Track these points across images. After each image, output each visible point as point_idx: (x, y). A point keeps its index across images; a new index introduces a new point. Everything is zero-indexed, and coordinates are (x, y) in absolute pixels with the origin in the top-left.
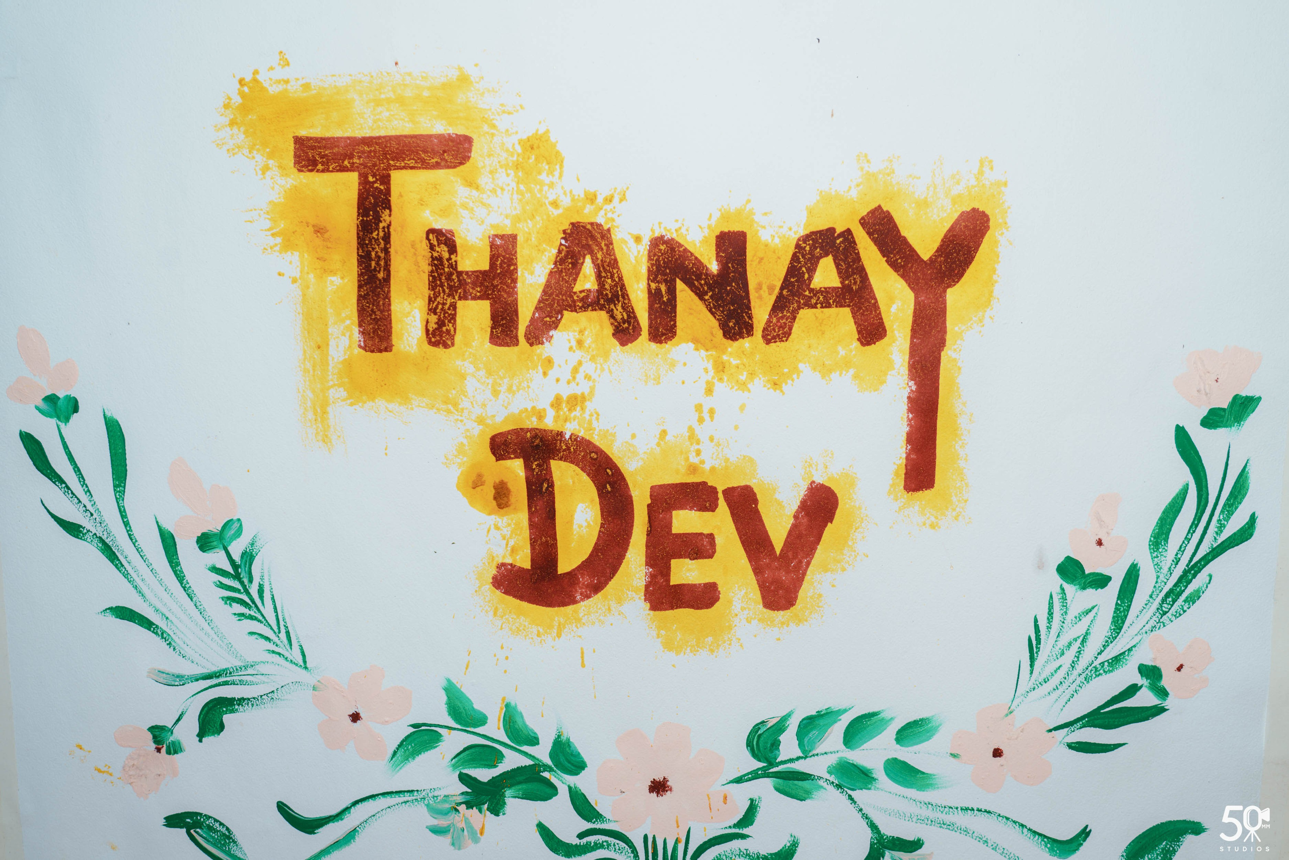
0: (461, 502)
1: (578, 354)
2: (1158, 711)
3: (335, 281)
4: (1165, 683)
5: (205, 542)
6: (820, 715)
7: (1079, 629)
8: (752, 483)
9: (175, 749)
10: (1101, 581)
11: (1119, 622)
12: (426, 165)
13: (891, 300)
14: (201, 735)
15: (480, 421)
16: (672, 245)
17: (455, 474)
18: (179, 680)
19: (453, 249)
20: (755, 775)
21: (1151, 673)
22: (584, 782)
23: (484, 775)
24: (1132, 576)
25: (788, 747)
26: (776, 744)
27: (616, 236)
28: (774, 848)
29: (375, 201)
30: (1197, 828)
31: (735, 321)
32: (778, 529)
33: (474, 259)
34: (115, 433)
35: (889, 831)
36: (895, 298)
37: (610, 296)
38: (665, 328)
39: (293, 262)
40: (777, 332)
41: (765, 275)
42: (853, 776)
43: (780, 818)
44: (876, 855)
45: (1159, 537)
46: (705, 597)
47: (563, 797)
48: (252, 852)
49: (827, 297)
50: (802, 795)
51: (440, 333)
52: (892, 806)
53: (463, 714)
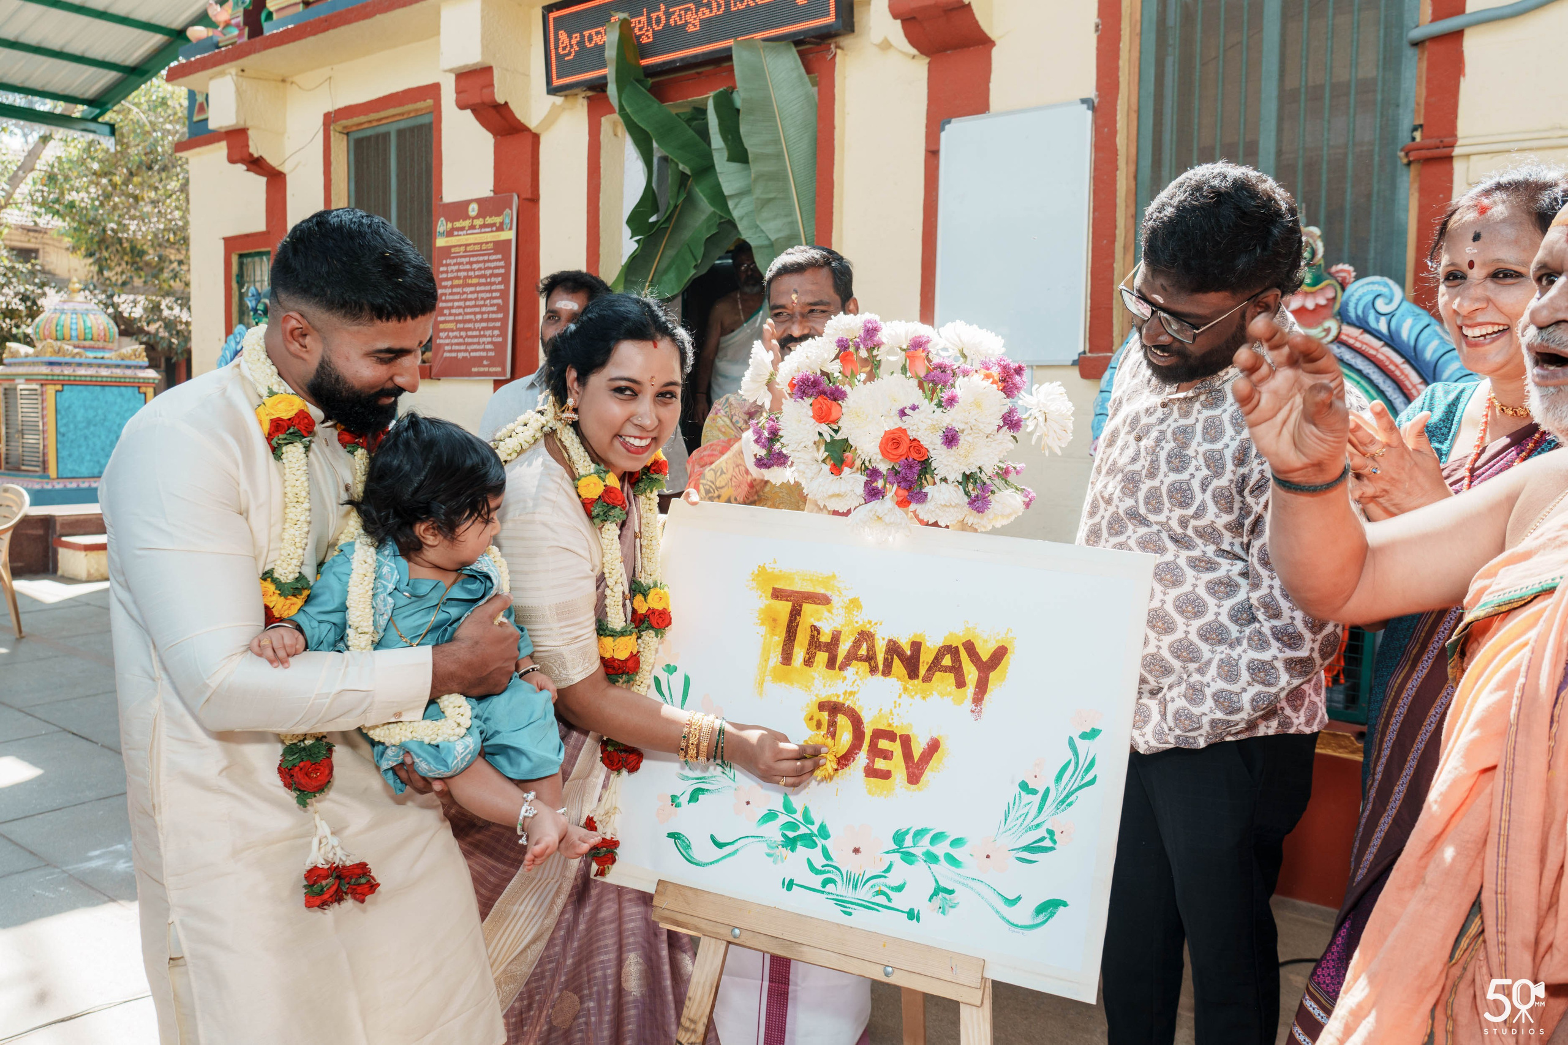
0: (804, 724)
1: (856, 677)
2: (1052, 849)
3: (776, 638)
4: (1055, 838)
6: (922, 830)
7: (1025, 810)
8: (910, 734)
9: (678, 806)
10: (1034, 792)
11: (1040, 809)
12: (815, 603)
13: (969, 673)
14: (689, 802)
15: (817, 696)
16: (895, 643)
17: (803, 715)
18: (687, 777)
19: (819, 633)
20: (894, 851)
21: (1051, 833)
22: (828, 843)
23: (791, 834)
24: (1047, 792)
25: (908, 841)
26: (904, 840)
27: (876, 637)
28: (896, 883)
29: (795, 613)
30: (1065, 904)
31: (913, 673)
32: (917, 752)
33: (825, 638)
34: (687, 681)
35: (943, 884)
36: (971, 673)
37: (870, 658)
38: (887, 671)
39: (763, 630)
40: (927, 679)
41: (926, 658)
42: (931, 858)
43: (901, 871)
44: (935, 893)
45: (1059, 778)
46: (886, 775)
47: (819, 848)
48: (697, 853)
49: (946, 669)
50: (910, 863)
51: (809, 662)
52: (945, 874)
53: (788, 808)
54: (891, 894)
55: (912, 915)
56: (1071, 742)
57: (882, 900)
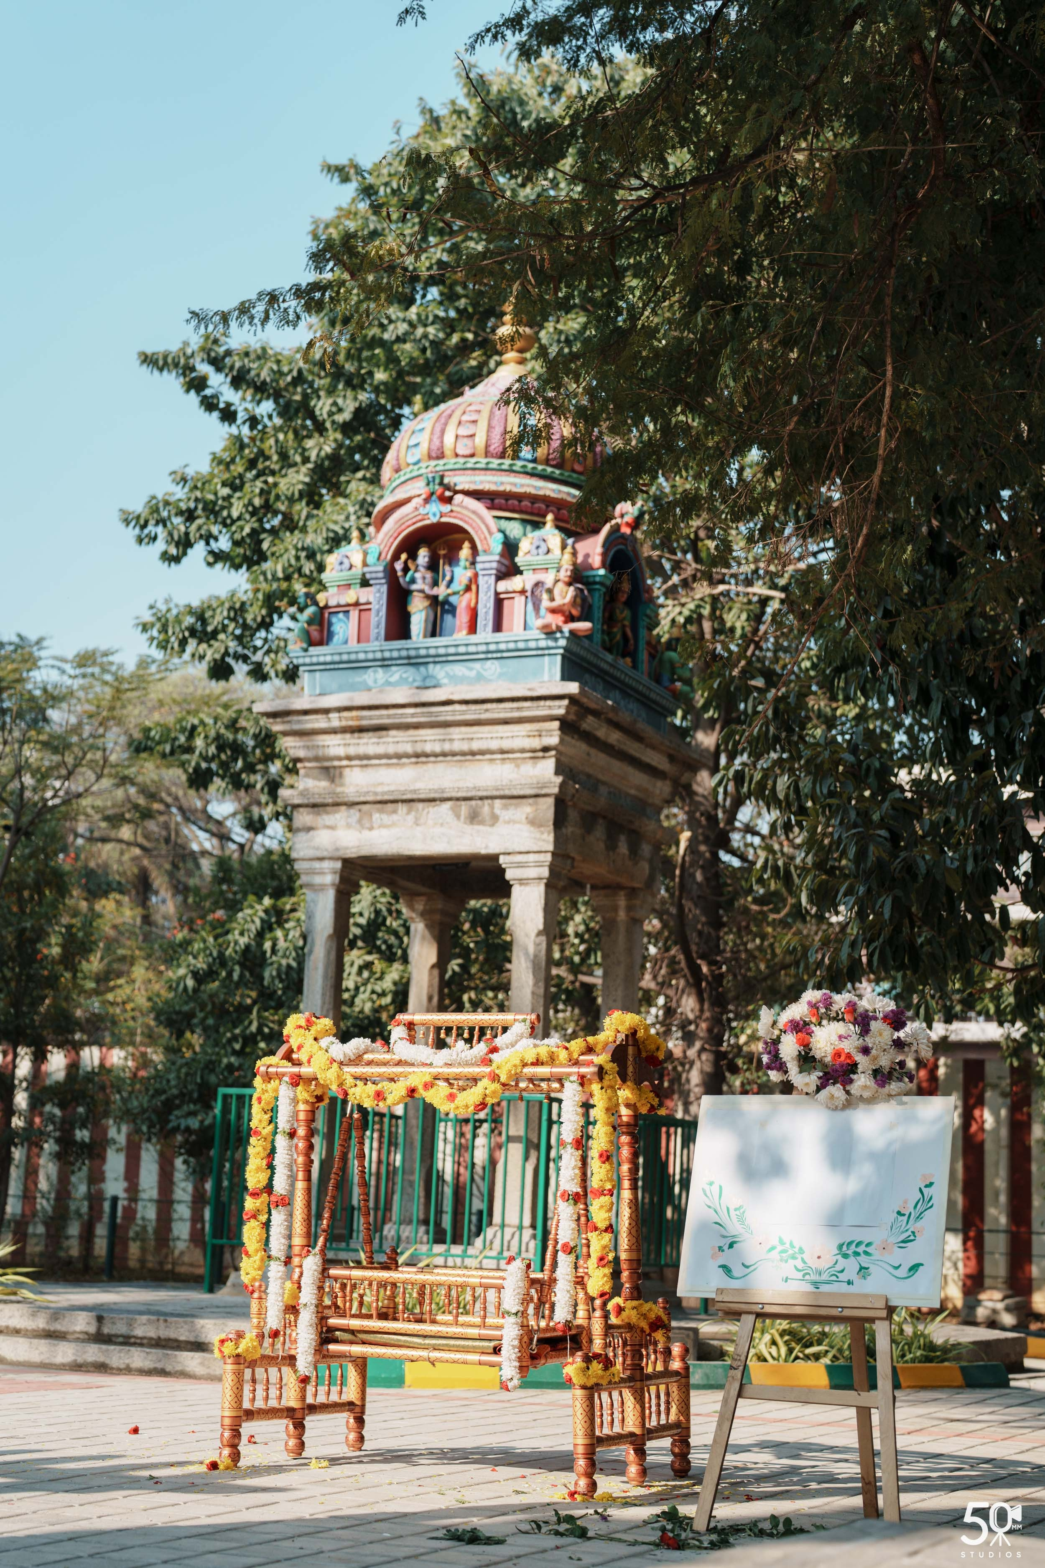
2: (914, 1241)
4: (915, 1235)
5: (735, 1209)
7: (901, 1224)
9: (723, 1252)
10: (904, 1215)
11: (908, 1223)
14: (729, 1249)
20: (838, 1254)
21: (913, 1232)
22: (804, 1256)
23: (785, 1255)
24: (911, 1214)
25: (845, 1248)
26: (842, 1248)
28: (841, 1269)
30: (923, 1265)
34: (721, 1188)
35: (863, 1265)
42: (857, 1254)
43: (843, 1263)
44: (860, 1270)
45: (916, 1207)
47: (800, 1259)
50: (847, 1258)
52: (864, 1260)
53: (781, 1242)
54: (839, 1274)
55: (849, 1283)
56: (920, 1189)
57: (834, 1278)
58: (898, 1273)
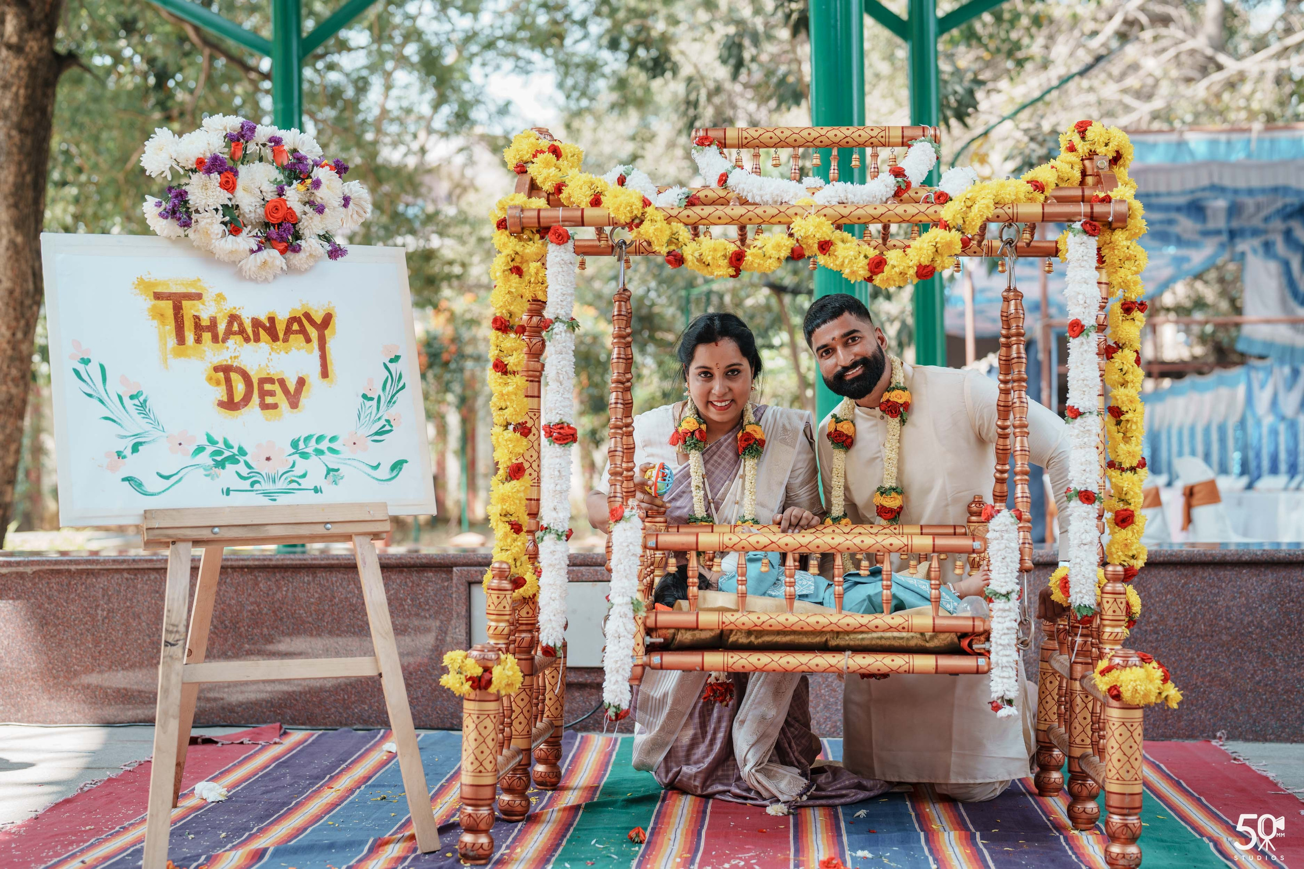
0: (206, 384)
1: (235, 346)
2: (391, 431)
3: (168, 328)
4: (392, 423)
5: (132, 397)
6: (309, 436)
7: (369, 411)
8: (284, 377)
9: (124, 457)
10: (372, 399)
11: (378, 409)
12: (191, 300)
14: (132, 453)
15: (210, 363)
16: (257, 319)
17: (204, 377)
18: (126, 437)
19: (200, 320)
20: (294, 454)
21: (388, 421)
22: (247, 458)
23: (219, 458)
24: (379, 397)
25: (301, 445)
26: (298, 445)
28: (301, 473)
29: (178, 309)
30: (406, 462)
31: (275, 337)
32: (292, 387)
33: (205, 322)
34: (103, 369)
35: (331, 467)
36: (313, 333)
37: (242, 331)
38: (257, 339)
39: (155, 323)
40: (286, 340)
41: (281, 328)
42: (319, 452)
43: (302, 465)
44: (328, 473)
45: (384, 388)
46: (275, 406)
47: (242, 463)
48: (149, 488)
49: (297, 332)
50: (307, 458)
51: (198, 340)
52: (331, 460)
53: (212, 442)
54: (300, 480)
55: (316, 490)
56: (385, 364)
57: (294, 485)
58: (375, 473)
